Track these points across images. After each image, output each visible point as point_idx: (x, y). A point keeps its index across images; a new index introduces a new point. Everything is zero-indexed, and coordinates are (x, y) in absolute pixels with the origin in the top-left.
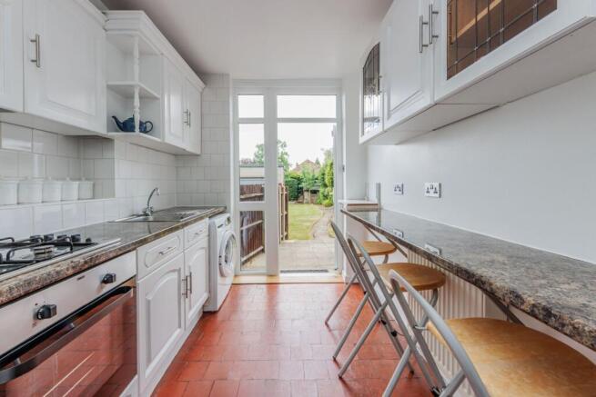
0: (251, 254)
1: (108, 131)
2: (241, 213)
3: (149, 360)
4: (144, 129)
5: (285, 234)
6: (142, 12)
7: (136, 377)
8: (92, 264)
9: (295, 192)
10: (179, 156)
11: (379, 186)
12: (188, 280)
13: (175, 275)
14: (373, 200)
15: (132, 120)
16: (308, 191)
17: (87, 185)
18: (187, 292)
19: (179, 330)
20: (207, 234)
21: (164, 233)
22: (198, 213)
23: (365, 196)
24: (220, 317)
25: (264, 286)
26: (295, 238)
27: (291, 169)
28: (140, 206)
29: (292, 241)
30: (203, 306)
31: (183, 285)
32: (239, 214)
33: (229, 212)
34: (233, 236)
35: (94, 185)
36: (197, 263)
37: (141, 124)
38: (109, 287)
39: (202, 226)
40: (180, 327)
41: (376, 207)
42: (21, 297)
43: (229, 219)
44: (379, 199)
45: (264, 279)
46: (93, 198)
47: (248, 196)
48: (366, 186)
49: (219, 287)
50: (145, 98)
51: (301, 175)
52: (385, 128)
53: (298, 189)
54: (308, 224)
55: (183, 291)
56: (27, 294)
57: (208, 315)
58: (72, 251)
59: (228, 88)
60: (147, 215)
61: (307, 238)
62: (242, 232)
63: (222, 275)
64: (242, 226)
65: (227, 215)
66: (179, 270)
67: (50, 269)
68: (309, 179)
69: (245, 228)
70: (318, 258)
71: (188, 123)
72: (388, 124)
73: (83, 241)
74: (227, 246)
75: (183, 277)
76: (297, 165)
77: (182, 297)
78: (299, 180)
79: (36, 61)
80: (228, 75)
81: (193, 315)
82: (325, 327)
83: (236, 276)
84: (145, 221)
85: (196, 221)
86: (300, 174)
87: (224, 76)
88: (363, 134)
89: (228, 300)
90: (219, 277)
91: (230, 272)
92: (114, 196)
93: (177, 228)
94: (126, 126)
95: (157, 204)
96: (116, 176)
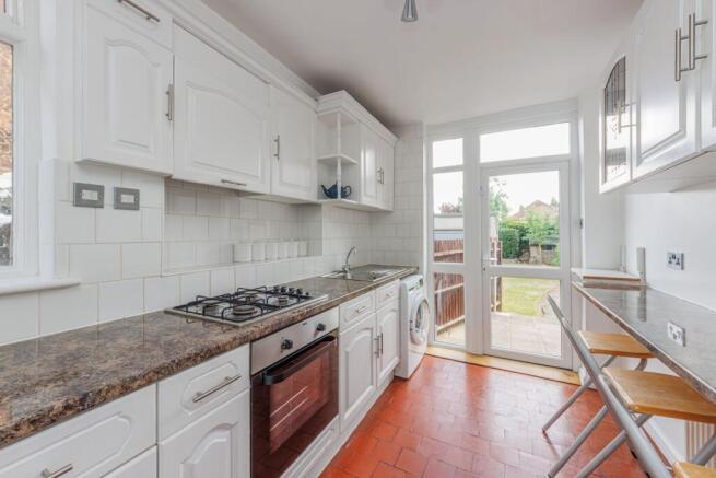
0: (450, 323)
1: (319, 198)
2: (436, 275)
3: (347, 407)
4: (344, 195)
5: (497, 303)
6: (344, 91)
7: (337, 417)
8: (311, 314)
9: (517, 246)
10: (373, 213)
11: (643, 253)
12: (379, 339)
13: (368, 333)
14: (634, 272)
15: (335, 187)
16: (536, 245)
17: (304, 244)
18: (379, 352)
19: (371, 387)
20: (397, 296)
21: (361, 293)
22: (390, 273)
23: (620, 265)
24: (411, 386)
25: (464, 365)
26: (511, 310)
27: (511, 214)
28: (340, 263)
29: (508, 314)
30: (394, 370)
31: (375, 342)
32: (432, 277)
33: (422, 273)
34: (425, 301)
35: (308, 244)
36: (388, 323)
37: (343, 189)
38: (321, 334)
39: (392, 287)
40: (372, 384)
41: (637, 284)
42: (276, 331)
43: (421, 281)
44: (643, 273)
45: (462, 356)
46: (307, 255)
47: (446, 253)
48: (621, 250)
49: (409, 354)
50: (346, 165)
51: (525, 222)
52: (634, 178)
53: (521, 242)
54: (535, 293)
55: (375, 350)
56: (280, 329)
57: (398, 382)
58: (298, 302)
59: (422, 138)
60: (345, 272)
61: (533, 314)
62: (436, 296)
63: (413, 341)
64: (436, 289)
65: (419, 277)
66: (372, 329)
67: (288, 314)
68: (539, 229)
69: (439, 291)
70: (545, 343)
71: (381, 182)
72: (639, 172)
73: (304, 294)
74: (419, 310)
75: (375, 337)
76: (521, 208)
77: (375, 356)
78: (523, 231)
79: (277, 155)
80: (421, 123)
81: (384, 375)
82: (542, 436)
83: (429, 345)
84: (344, 277)
85: (387, 282)
86: (523, 222)
87: (417, 125)
88: (605, 180)
89: (420, 370)
90: (409, 343)
91: (421, 339)
92: (321, 254)
93: (371, 289)
94: (330, 193)
95: (353, 262)
96: (323, 236)
